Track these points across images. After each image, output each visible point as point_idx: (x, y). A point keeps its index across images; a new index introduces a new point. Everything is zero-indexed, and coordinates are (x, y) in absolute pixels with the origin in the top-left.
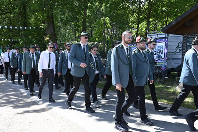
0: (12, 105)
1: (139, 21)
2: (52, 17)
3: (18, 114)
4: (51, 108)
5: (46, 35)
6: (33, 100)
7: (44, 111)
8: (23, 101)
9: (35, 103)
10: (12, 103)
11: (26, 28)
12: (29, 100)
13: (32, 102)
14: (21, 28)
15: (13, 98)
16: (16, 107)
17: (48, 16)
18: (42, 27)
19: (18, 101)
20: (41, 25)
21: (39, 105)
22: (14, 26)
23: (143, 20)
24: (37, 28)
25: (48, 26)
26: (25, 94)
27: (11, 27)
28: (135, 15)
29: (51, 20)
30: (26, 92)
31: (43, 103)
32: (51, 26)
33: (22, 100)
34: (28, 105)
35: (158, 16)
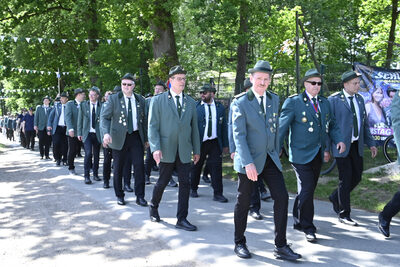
0: (101, 249)
2: (169, 14)
4: (212, 261)
6: (152, 234)
8: (126, 237)
10: (98, 241)
13: (150, 238)
15: (100, 229)
17: (158, 10)
18: (143, 38)
19: (115, 236)
20: (141, 34)
21: (169, 248)
24: (125, 41)
25: (159, 35)
26: (126, 216)
29: (164, 20)
30: (127, 211)
32: (166, 34)
33: (121, 235)
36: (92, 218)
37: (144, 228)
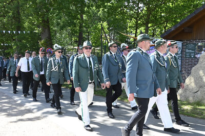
0: (5, 113)
1: (137, 27)
2: (48, 22)
3: (11, 122)
4: (46, 116)
5: (41, 40)
6: (27, 108)
7: (39, 119)
8: (17, 109)
9: (29, 111)
10: (5, 111)
11: (19, 32)
12: (23, 108)
13: (26, 109)
14: (14, 32)
15: (6, 106)
16: (9, 115)
17: (43, 21)
18: (37, 31)
19: (11, 108)
21: (32, 112)
22: (7, 31)
23: (141, 25)
24: (31, 32)
25: (43, 30)
26: (19, 102)
27: (4, 32)
28: (134, 20)
29: (46, 24)
30: (20, 100)
31: (38, 111)
32: (46, 30)
33: (15, 108)
34: (22, 113)
35: (157, 22)
36: (5, 103)
37: (25, 106)
